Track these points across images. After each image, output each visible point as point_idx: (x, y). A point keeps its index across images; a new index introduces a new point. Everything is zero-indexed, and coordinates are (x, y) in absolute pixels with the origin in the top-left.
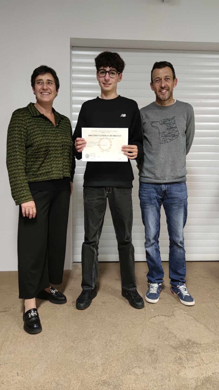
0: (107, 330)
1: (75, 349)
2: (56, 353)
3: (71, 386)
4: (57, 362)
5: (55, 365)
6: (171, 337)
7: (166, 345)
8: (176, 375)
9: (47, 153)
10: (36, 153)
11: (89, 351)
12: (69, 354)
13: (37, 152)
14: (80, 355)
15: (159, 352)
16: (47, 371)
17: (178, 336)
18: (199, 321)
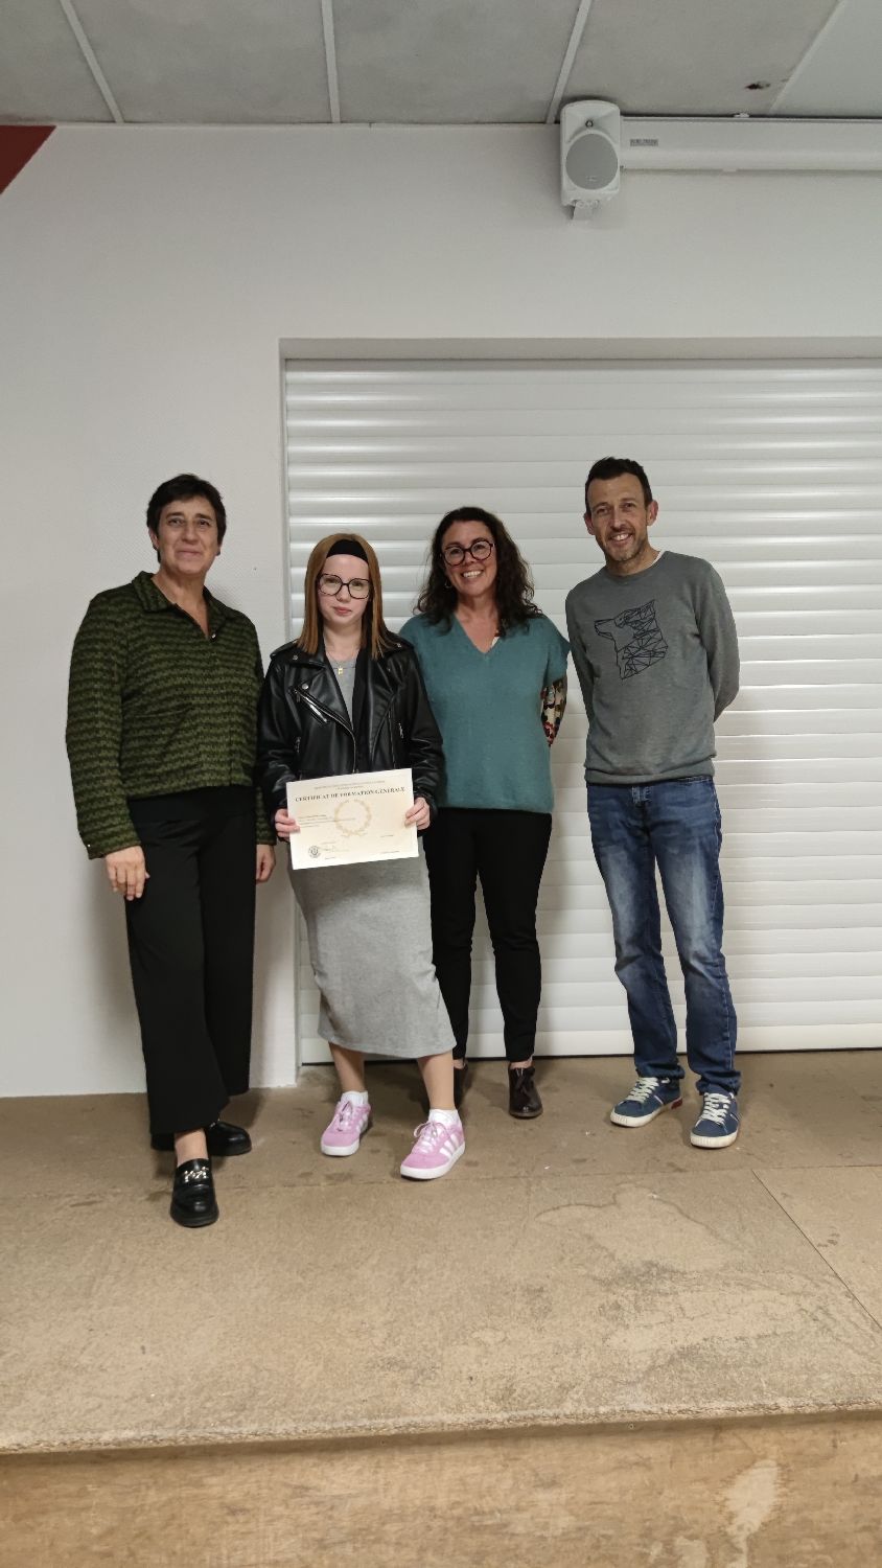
0: (406, 1244)
1: (308, 1290)
3: (296, 1369)
4: (255, 1321)
6: (598, 1259)
8: (599, 1344)
9: (184, 712)
10: (152, 713)
11: (348, 1294)
12: (290, 1303)
13: (157, 712)
14: (324, 1304)
15: (557, 1294)
16: (228, 1342)
17: (619, 1255)
18: (692, 1216)
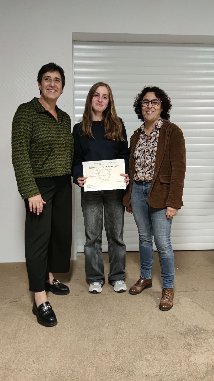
0: (116, 318)
1: (87, 337)
2: (69, 341)
4: (70, 350)
5: (69, 352)
7: (174, 332)
8: (187, 360)
9: (51, 149)
10: (40, 150)
11: (100, 338)
12: (81, 342)
13: (42, 149)
14: (93, 343)
15: (168, 339)
